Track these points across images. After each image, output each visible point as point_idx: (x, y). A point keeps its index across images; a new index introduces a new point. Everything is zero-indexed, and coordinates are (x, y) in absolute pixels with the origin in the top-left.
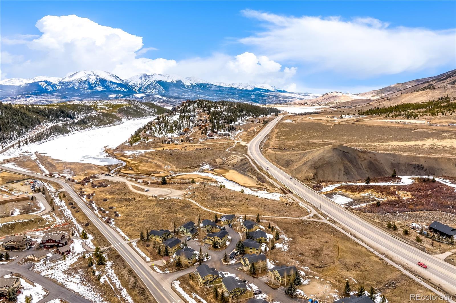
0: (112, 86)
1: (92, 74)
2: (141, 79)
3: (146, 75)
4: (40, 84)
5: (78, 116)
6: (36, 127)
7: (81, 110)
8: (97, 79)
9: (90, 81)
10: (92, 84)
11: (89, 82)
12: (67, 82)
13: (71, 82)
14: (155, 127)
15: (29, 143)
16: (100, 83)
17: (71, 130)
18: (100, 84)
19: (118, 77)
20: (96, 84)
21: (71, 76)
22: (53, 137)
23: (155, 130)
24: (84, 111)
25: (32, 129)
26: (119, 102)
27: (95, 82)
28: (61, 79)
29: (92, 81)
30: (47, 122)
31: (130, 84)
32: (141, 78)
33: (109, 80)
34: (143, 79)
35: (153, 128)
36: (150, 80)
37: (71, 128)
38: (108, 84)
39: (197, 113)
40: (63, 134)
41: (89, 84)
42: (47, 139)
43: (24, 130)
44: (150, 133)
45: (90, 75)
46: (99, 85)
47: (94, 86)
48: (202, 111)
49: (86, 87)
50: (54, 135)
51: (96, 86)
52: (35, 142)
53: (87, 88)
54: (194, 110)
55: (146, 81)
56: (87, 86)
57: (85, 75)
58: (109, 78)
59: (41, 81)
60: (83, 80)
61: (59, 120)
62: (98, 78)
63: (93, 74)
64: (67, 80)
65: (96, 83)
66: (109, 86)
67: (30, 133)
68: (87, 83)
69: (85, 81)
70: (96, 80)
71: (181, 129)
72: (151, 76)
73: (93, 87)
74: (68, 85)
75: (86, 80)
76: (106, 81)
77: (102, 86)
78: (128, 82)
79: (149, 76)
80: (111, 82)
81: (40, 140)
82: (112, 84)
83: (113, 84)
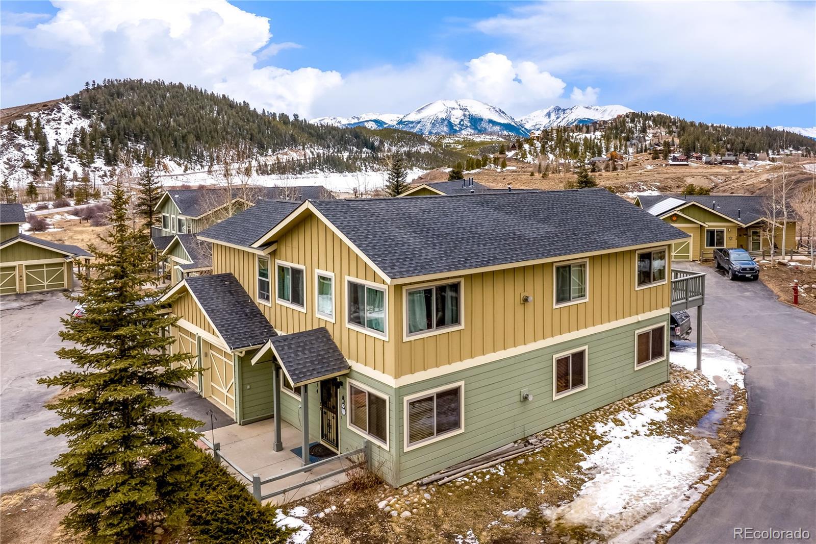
0: (491, 128)
1: (456, 106)
2: (549, 117)
3: (560, 109)
4: (366, 124)
5: (389, 148)
6: (285, 150)
7: (400, 139)
8: (464, 115)
9: (452, 120)
10: (456, 125)
11: (449, 122)
12: (412, 122)
13: (419, 122)
14: (532, 145)
15: (254, 173)
16: (470, 122)
17: (364, 168)
18: (469, 124)
19: (503, 113)
20: (463, 125)
21: (419, 111)
22: (316, 173)
23: (530, 151)
24: (404, 142)
25: (273, 152)
26: (487, 137)
27: (460, 122)
28: (401, 116)
29: (455, 120)
30: (316, 148)
31: (528, 126)
32: (549, 115)
33: (486, 118)
34: (553, 116)
35: (526, 147)
36: (566, 119)
37: (365, 166)
38: (484, 125)
39: (651, 135)
40: (341, 172)
41: (450, 125)
42: (301, 174)
43: (255, 150)
44: (517, 154)
45: (453, 108)
46: (467, 127)
47: (458, 129)
48: (664, 134)
49: (443, 131)
50: (322, 170)
51: (461, 129)
52: (268, 174)
53: (445, 132)
54: (644, 130)
55: (559, 120)
56: (446, 129)
57: (443, 108)
58: (487, 114)
59: (368, 119)
60: (440, 118)
61: (345, 149)
62: (467, 113)
63: (458, 107)
64: (413, 117)
65: (462, 123)
66: (485, 129)
67: (268, 158)
68: (446, 122)
69: (443, 120)
70: (463, 118)
71: (600, 155)
72: (568, 111)
73: (456, 131)
74: (413, 127)
75: (444, 117)
76: (482, 120)
77: (473, 129)
78: (524, 122)
79: (564, 110)
80: (490, 121)
81: (283, 173)
82: (491, 124)
83: (493, 125)
